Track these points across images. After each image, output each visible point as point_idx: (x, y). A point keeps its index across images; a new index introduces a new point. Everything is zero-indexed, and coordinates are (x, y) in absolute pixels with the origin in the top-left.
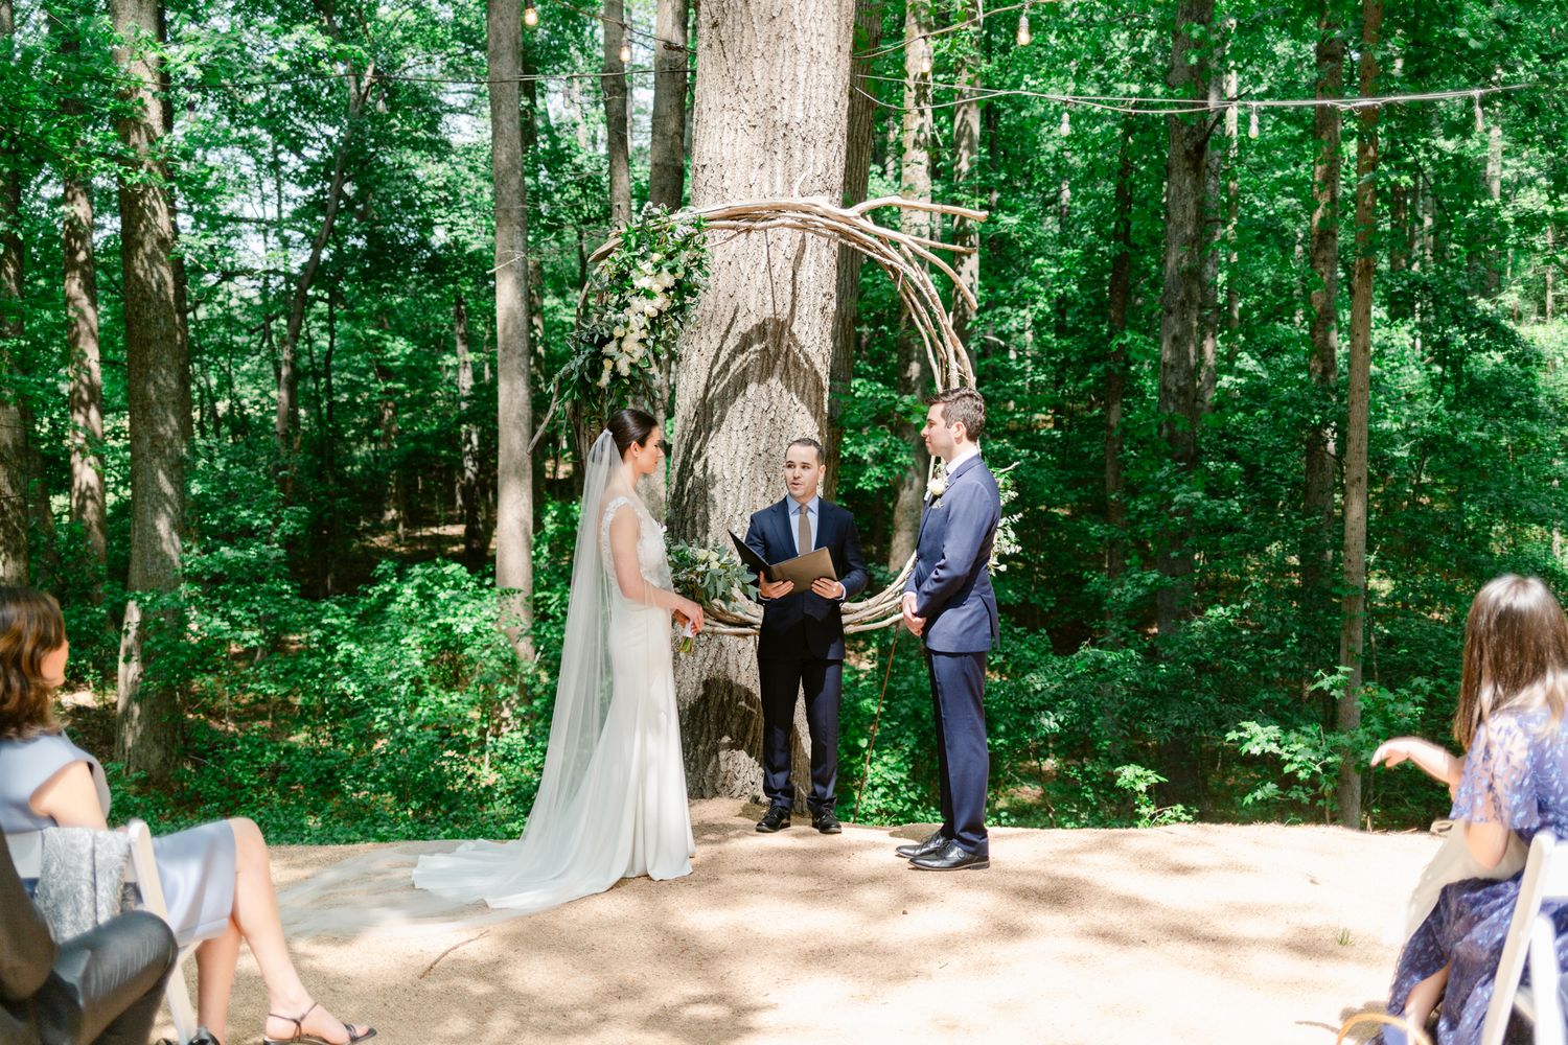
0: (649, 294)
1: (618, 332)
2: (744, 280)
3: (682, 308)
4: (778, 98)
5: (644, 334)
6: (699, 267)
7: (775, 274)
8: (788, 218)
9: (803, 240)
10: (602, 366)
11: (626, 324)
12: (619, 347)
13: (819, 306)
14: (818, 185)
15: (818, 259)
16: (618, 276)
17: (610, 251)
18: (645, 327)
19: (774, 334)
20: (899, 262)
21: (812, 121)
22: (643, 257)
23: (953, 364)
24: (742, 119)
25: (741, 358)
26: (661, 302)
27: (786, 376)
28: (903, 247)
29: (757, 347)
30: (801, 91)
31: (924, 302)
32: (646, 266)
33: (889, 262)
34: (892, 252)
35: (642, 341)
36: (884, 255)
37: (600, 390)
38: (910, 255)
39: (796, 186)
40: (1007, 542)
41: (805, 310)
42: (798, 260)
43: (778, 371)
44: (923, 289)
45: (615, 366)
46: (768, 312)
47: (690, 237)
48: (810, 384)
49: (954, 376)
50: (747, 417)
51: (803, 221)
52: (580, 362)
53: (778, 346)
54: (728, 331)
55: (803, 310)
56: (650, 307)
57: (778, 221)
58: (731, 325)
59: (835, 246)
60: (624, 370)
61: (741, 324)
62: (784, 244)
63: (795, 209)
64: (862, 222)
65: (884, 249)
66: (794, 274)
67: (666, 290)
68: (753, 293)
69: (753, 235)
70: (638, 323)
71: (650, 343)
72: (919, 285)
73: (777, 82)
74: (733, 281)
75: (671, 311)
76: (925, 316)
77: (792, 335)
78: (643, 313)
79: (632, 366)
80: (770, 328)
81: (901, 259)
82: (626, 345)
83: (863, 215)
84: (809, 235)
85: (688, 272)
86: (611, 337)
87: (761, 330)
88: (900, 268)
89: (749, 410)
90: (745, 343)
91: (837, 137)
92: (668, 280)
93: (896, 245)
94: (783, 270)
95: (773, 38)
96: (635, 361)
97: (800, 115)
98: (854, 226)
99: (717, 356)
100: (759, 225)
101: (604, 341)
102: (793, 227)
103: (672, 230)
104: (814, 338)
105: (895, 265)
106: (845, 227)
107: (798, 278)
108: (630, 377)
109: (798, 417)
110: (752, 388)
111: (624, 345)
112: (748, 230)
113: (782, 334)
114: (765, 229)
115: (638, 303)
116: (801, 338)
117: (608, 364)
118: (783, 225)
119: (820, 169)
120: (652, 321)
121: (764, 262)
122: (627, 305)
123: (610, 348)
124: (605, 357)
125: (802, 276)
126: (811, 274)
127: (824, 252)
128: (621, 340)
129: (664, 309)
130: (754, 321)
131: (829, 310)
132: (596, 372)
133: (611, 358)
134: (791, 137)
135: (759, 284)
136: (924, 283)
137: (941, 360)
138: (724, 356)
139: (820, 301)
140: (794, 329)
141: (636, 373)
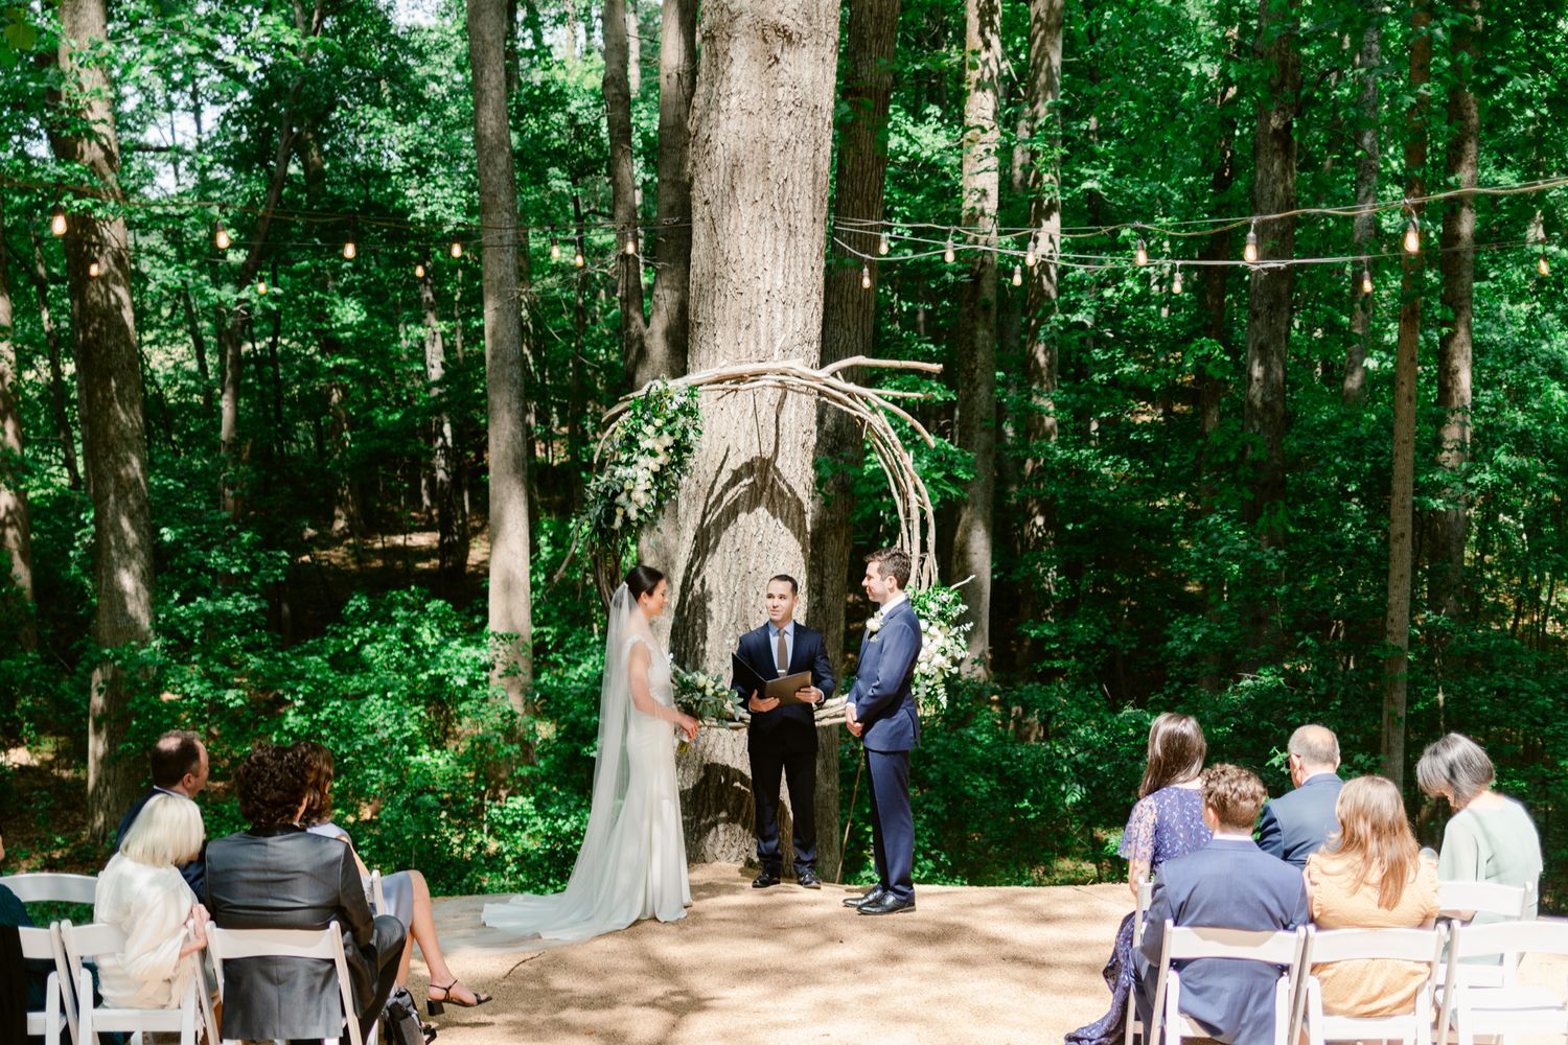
0: (653, 453)
1: (628, 485)
2: (735, 423)
3: (681, 462)
4: (761, 269)
5: (648, 485)
6: (694, 428)
7: (760, 419)
8: (770, 380)
10: (615, 513)
11: (634, 479)
12: (629, 498)
13: (801, 442)
14: (798, 339)
15: (799, 402)
16: (627, 438)
17: (621, 413)
18: (650, 480)
19: (761, 471)
20: (863, 411)
21: (791, 286)
22: (648, 422)
23: (913, 496)
24: (731, 287)
25: (731, 493)
26: (662, 459)
27: (771, 504)
29: (746, 481)
30: (781, 262)
32: (649, 430)
33: (856, 413)
34: (858, 404)
35: (647, 491)
36: (852, 407)
37: (613, 532)
39: (779, 344)
40: (957, 648)
41: (788, 447)
42: (781, 405)
43: (764, 500)
44: (885, 435)
45: (625, 513)
46: (755, 453)
48: (793, 512)
49: (914, 506)
50: (738, 540)
51: (783, 382)
53: (765, 479)
54: (721, 467)
55: (785, 447)
56: (654, 464)
57: (760, 384)
58: (723, 463)
60: (633, 515)
61: (732, 461)
62: (768, 392)
63: (773, 371)
64: (833, 381)
65: (855, 403)
66: (777, 417)
67: (666, 449)
68: (742, 435)
69: (740, 394)
70: (643, 476)
71: (654, 493)
72: (883, 432)
73: (760, 256)
74: (725, 424)
75: (671, 465)
76: (888, 457)
77: (776, 469)
78: (648, 469)
79: (640, 511)
80: (757, 465)
81: (865, 410)
83: (834, 375)
85: (685, 434)
86: (622, 491)
87: (749, 467)
88: (865, 417)
89: (740, 535)
90: (736, 477)
91: (815, 297)
92: (667, 440)
93: (864, 398)
94: (767, 413)
95: (756, 219)
96: (641, 508)
97: (780, 283)
98: (825, 384)
99: (712, 488)
100: (742, 386)
101: (616, 494)
102: (774, 386)
103: (672, 398)
104: (797, 471)
105: (862, 415)
106: (820, 386)
107: (781, 421)
108: (637, 520)
109: (782, 538)
110: (742, 516)
111: (633, 495)
112: (736, 391)
113: (767, 470)
114: (750, 389)
115: (643, 461)
116: (785, 472)
117: (619, 513)
118: (764, 385)
119: (799, 325)
120: (655, 474)
121: (751, 408)
122: (636, 463)
123: (622, 498)
124: (617, 505)
125: (784, 419)
126: (793, 416)
127: (803, 396)
128: (630, 492)
129: (665, 464)
130: (744, 459)
131: (810, 443)
132: (610, 518)
133: (622, 507)
134: (773, 302)
135: (747, 430)
136: (885, 430)
137: (904, 495)
138: (716, 492)
139: (802, 438)
140: (778, 464)
141: (642, 517)
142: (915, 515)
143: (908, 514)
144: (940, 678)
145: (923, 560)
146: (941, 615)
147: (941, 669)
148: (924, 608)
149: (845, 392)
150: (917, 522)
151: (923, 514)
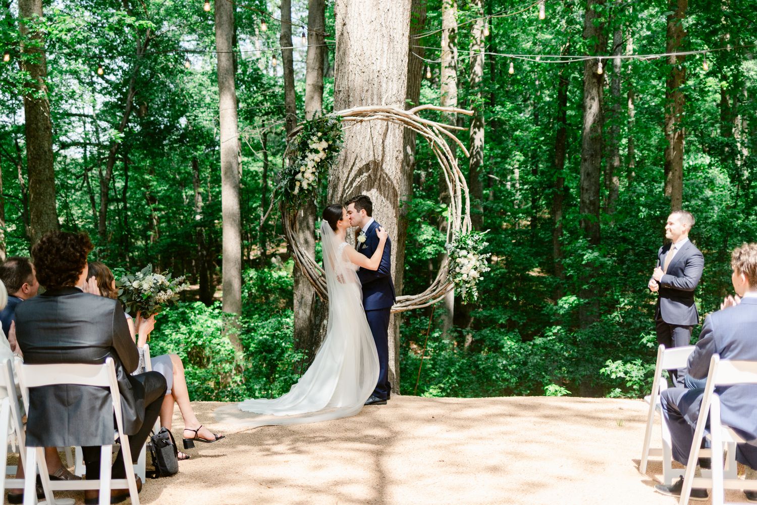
0: (316, 151)
1: (302, 169)
2: (359, 144)
3: (331, 158)
4: (375, 59)
5: (314, 170)
6: (339, 138)
7: (374, 142)
8: (379, 115)
9: (387, 125)
10: (295, 185)
11: (306, 165)
12: (303, 176)
13: (395, 156)
14: (394, 99)
15: (394, 134)
16: (302, 143)
17: (298, 132)
18: (314, 167)
19: (374, 170)
20: (432, 135)
21: (391, 69)
22: (313, 135)
23: (458, 183)
24: (358, 68)
25: (358, 180)
26: (322, 155)
27: (379, 189)
28: (434, 128)
29: (366, 174)
30: (385, 55)
31: (444, 154)
32: (315, 138)
33: (427, 135)
34: (429, 130)
35: (313, 173)
36: (425, 132)
37: (294, 195)
38: (437, 132)
39: (383, 100)
40: (484, 266)
41: (388, 158)
42: (385, 135)
43: (375, 186)
44: (443, 148)
45: (301, 185)
46: (371, 158)
47: (335, 125)
48: (391, 193)
49: (458, 188)
51: (387, 116)
52: (285, 183)
53: (376, 175)
54: (352, 169)
55: (387, 159)
56: (317, 157)
57: (375, 117)
58: (353, 165)
59: (402, 128)
60: (305, 186)
61: (358, 165)
62: (378, 127)
63: (383, 111)
64: (415, 117)
65: (425, 129)
66: (383, 142)
67: (324, 150)
68: (364, 151)
69: (364, 123)
70: (311, 164)
71: (317, 174)
72: (442, 146)
73: (374, 51)
74: (354, 145)
75: (326, 159)
76: (445, 160)
77: (382, 170)
78: (314, 160)
79: (309, 185)
80: (372, 167)
82: (306, 175)
83: (415, 113)
84: (390, 123)
85: (334, 141)
86: (299, 172)
87: (367, 166)
88: (432, 138)
90: (360, 172)
91: (403, 77)
92: (324, 144)
93: (431, 127)
94: (378, 139)
95: (372, 31)
96: (310, 182)
97: (385, 67)
98: (411, 119)
99: (347, 180)
100: (366, 119)
101: (296, 173)
102: (382, 119)
103: (327, 121)
104: (393, 171)
105: (430, 136)
106: (406, 119)
107: (385, 144)
108: (308, 190)
112: (361, 121)
113: (377, 170)
114: (369, 121)
115: (311, 156)
116: (387, 171)
117: (298, 184)
118: (378, 119)
119: (395, 92)
120: (318, 163)
121: (368, 136)
122: (307, 156)
123: (299, 176)
124: (297, 180)
125: (387, 143)
126: (391, 141)
127: (397, 131)
128: (303, 172)
129: (323, 158)
130: (364, 163)
131: (399, 158)
132: (292, 187)
133: (299, 181)
134: (381, 77)
135: (367, 147)
137: (452, 181)
138: (350, 179)
139: (395, 154)
140: (384, 166)
141: (311, 188)
142: (459, 193)
143: (455, 192)
144: (473, 283)
145: (463, 219)
146: (475, 248)
147: (474, 278)
148: (465, 244)
149: (422, 124)
150: (460, 197)
151: (463, 192)
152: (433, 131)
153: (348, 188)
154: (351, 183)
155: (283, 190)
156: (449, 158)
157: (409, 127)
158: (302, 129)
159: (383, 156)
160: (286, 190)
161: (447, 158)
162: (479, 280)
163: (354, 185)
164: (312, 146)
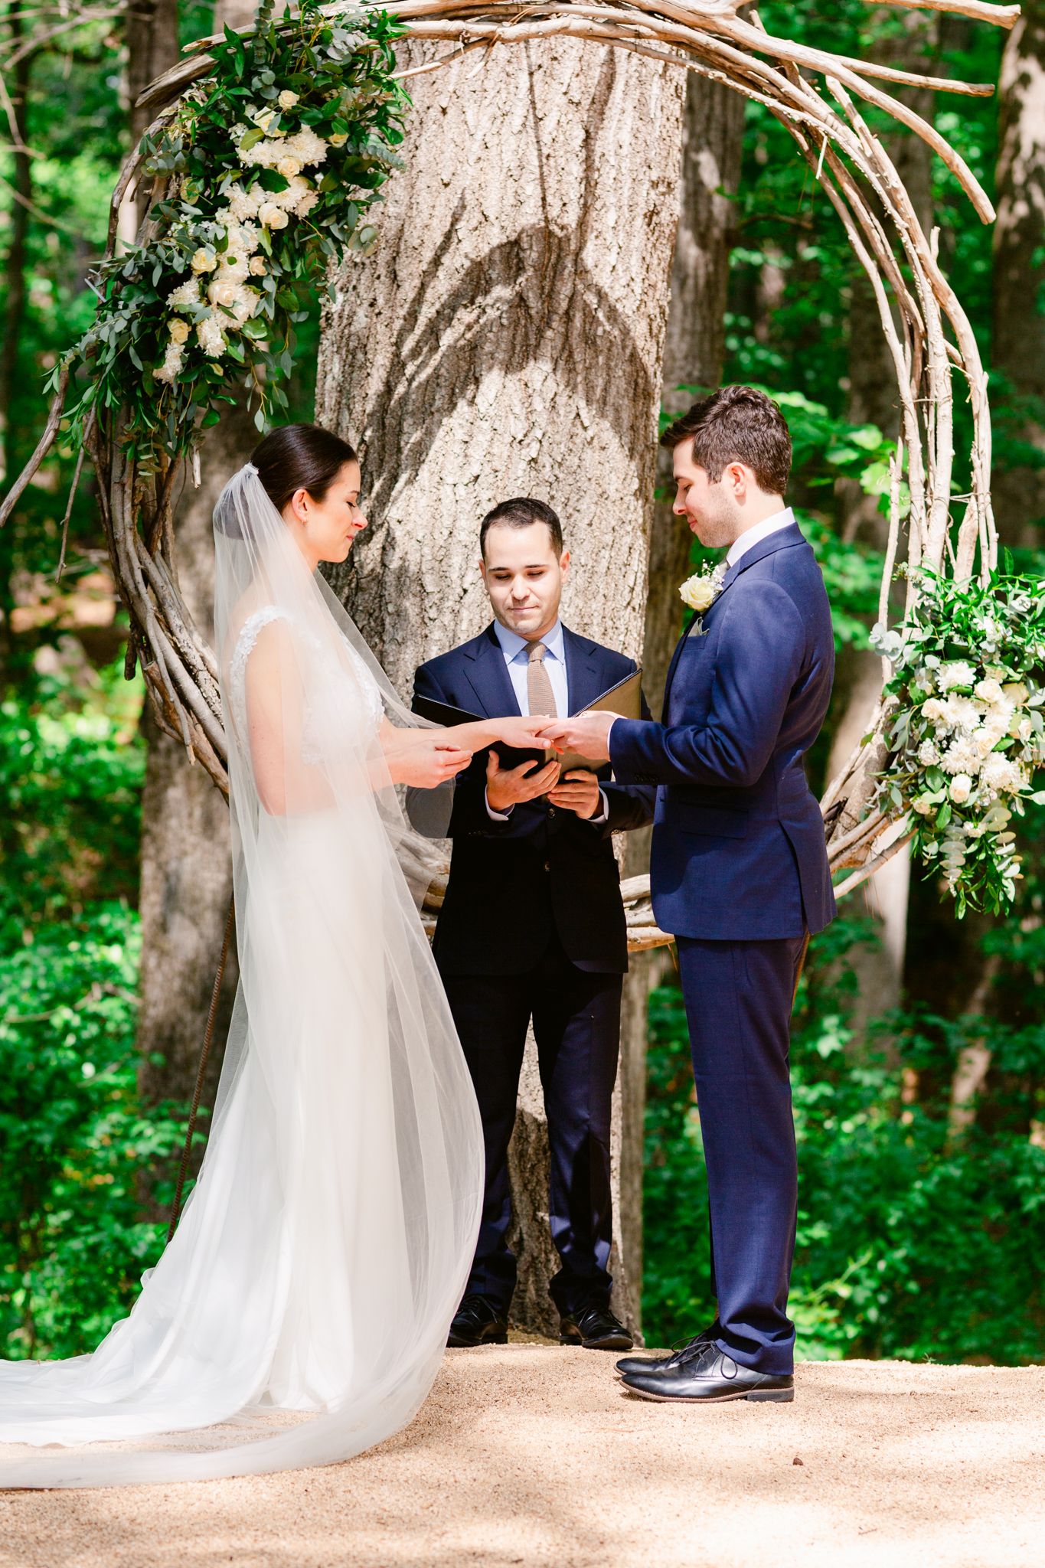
0: (271, 180)
1: (204, 260)
2: (476, 147)
3: (341, 212)
5: (258, 267)
6: (381, 120)
7: (546, 138)
9: (611, 61)
10: (166, 334)
11: (221, 245)
12: (204, 295)
13: (642, 209)
15: (642, 103)
16: (202, 139)
17: (184, 84)
18: (260, 251)
19: (541, 270)
20: (819, 114)
22: (260, 102)
23: (938, 343)
25: (465, 316)
26: (298, 198)
27: (565, 359)
28: (832, 83)
29: (502, 292)
31: (875, 203)
32: (266, 119)
33: (797, 115)
34: (807, 95)
35: (253, 281)
36: (787, 100)
37: (160, 386)
38: (845, 100)
41: (611, 218)
42: (599, 105)
43: (547, 349)
44: (873, 177)
45: (193, 335)
46: (530, 216)
47: (360, 55)
48: (620, 383)
49: (940, 368)
50: (476, 453)
51: (612, 22)
52: (120, 326)
53: (549, 296)
54: (436, 262)
55: (606, 218)
56: (274, 209)
57: (554, 23)
58: (444, 248)
59: (679, 76)
60: (213, 342)
61: (466, 247)
62: (567, 69)
65: (787, 86)
66: (588, 139)
67: (308, 172)
68: (495, 179)
69: (500, 51)
70: (243, 240)
71: (270, 286)
72: (865, 167)
74: (450, 150)
75: (319, 214)
76: (878, 236)
77: (580, 271)
78: (256, 222)
79: (232, 335)
80: (532, 256)
81: (823, 108)
82: (219, 291)
83: (744, 12)
84: (621, 52)
85: (357, 133)
86: (188, 273)
87: (511, 252)
88: (823, 128)
89: (482, 439)
90: (477, 281)
92: (310, 148)
93: (817, 78)
94: (563, 126)
96: (235, 325)
98: (721, 36)
99: (412, 316)
100: (509, 30)
101: (174, 280)
102: (588, 36)
103: (324, 40)
104: (632, 280)
105: (812, 121)
106: (702, 38)
107: (598, 147)
108: (226, 360)
109: (591, 456)
110: (492, 381)
111: (216, 290)
112: (488, 41)
113: (557, 269)
114: (526, 39)
115: (245, 201)
116: (602, 278)
117: (178, 331)
118: (565, 31)
120: (276, 237)
121: (520, 109)
122: (225, 203)
123: (186, 296)
124: (174, 314)
125: (604, 143)
126: (626, 137)
127: (655, 87)
128: (207, 278)
129: (303, 212)
130: (496, 237)
131: (664, 217)
132: (153, 349)
133: (185, 317)
135: (510, 160)
136: (873, 162)
137: (913, 334)
138: (427, 313)
139: (646, 198)
140: (589, 256)
141: (239, 353)
142: (942, 390)
143: (924, 387)
144: (1001, 817)
145: (957, 511)
146: (1011, 655)
147: (1004, 795)
148: (965, 631)
149: (772, 60)
150: (946, 410)
151: (960, 385)
152: (827, 96)
153: (415, 353)
154: (433, 331)
155: (108, 358)
156: (900, 223)
157: (714, 74)
158: (204, 72)
159: (586, 208)
160: (123, 359)
161: (887, 223)
162: (1027, 804)
163: (447, 338)
164: (250, 156)
